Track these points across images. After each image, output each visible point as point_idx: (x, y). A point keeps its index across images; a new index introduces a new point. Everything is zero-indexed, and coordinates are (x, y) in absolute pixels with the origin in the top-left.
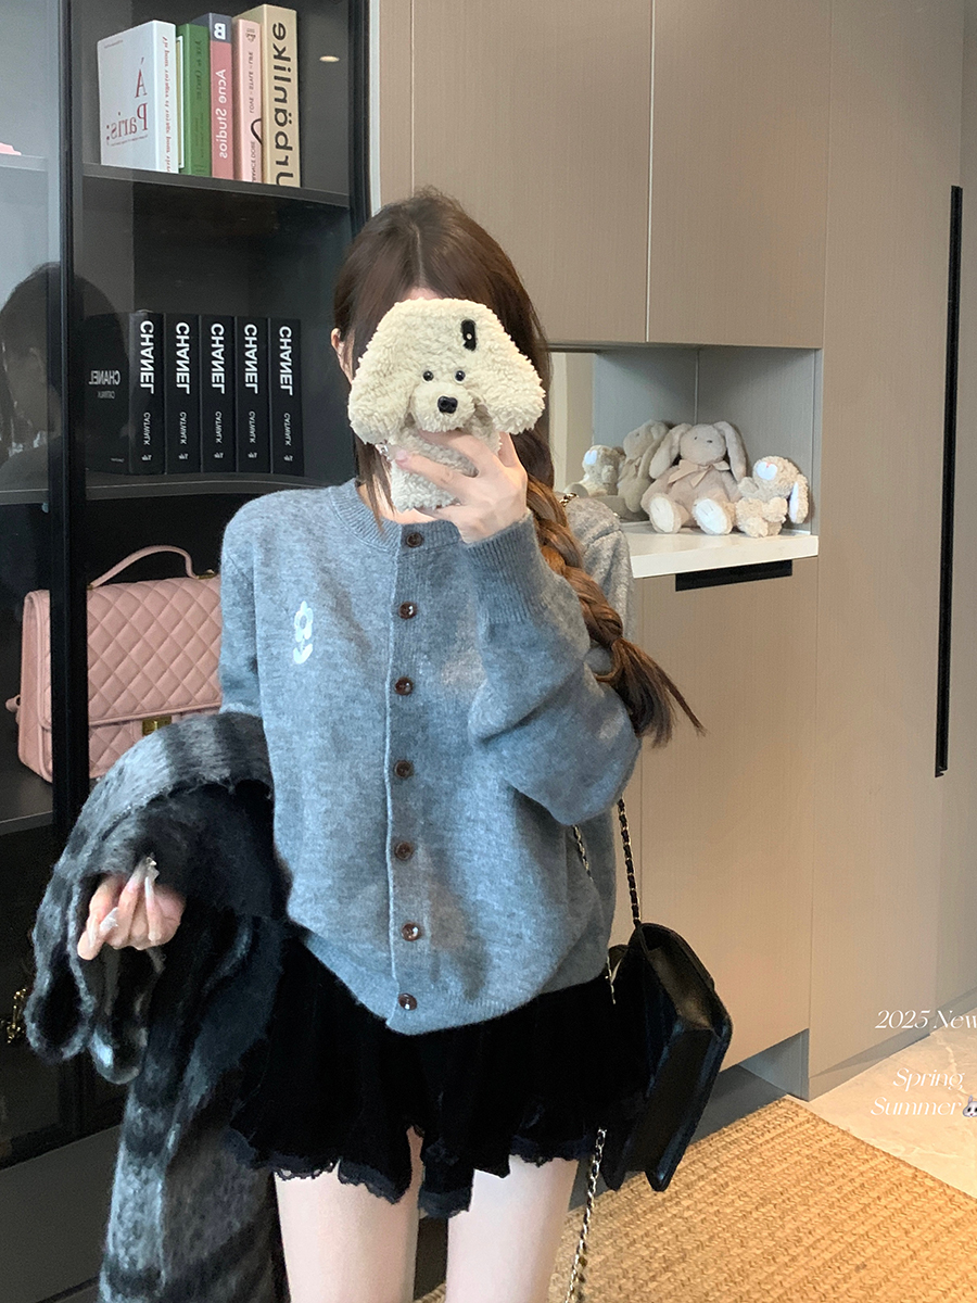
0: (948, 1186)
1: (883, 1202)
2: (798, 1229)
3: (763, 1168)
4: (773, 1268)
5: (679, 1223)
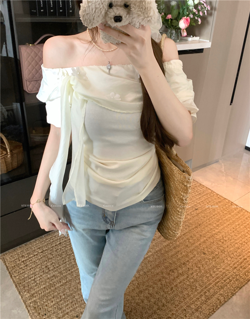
1: (204, 197)
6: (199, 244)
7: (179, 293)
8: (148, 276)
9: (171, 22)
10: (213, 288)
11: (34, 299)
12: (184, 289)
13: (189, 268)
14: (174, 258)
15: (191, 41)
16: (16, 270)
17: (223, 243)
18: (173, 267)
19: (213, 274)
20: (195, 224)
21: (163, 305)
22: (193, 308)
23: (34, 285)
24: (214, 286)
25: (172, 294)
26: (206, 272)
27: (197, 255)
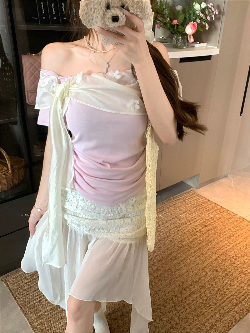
0: (229, 210)
1: (213, 213)
3: (185, 205)
4: (186, 225)
5: (165, 215)
6: (211, 261)
7: (192, 311)
8: (159, 295)
9: (177, 28)
10: (228, 305)
11: (41, 321)
12: (197, 307)
13: (201, 286)
14: (186, 276)
15: (198, 47)
16: (20, 292)
17: (236, 259)
18: (185, 285)
19: (227, 291)
20: (206, 241)
21: (177, 324)
22: (207, 326)
23: (40, 306)
24: (228, 303)
25: (185, 313)
26: (219, 290)
27: (209, 273)
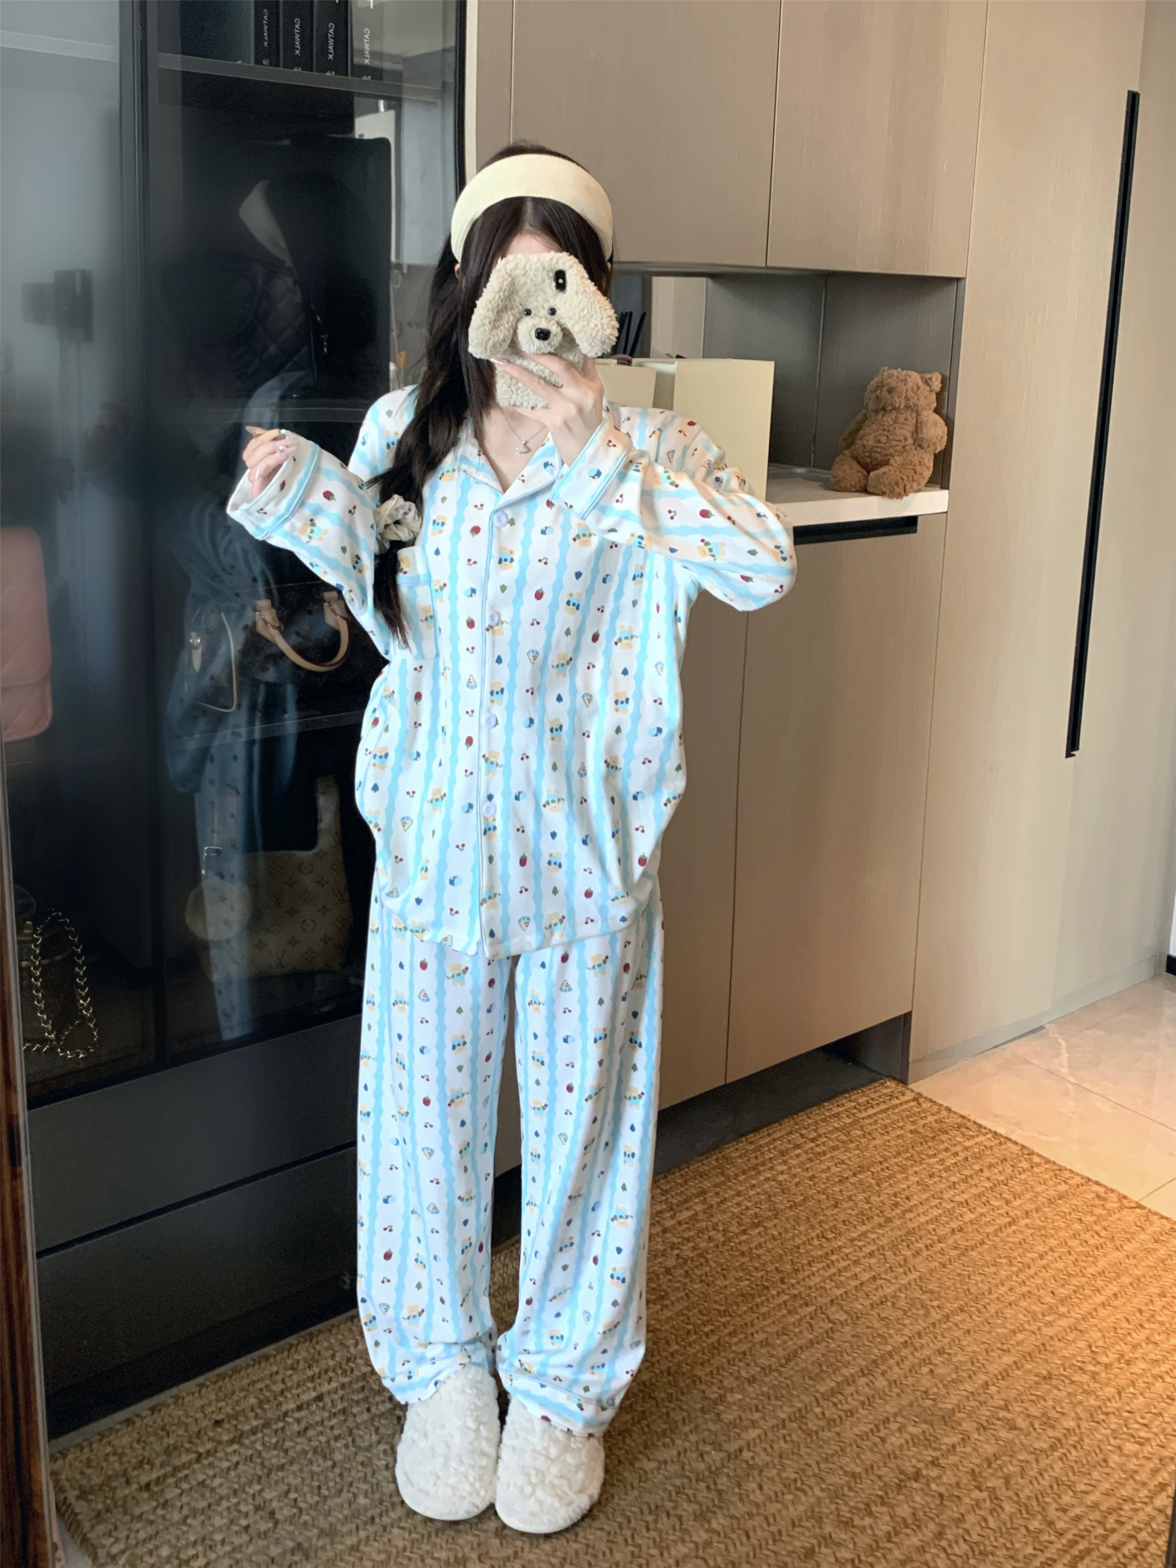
0: (1055, 1163)
1: (986, 1173)
2: (895, 1195)
3: (863, 1140)
5: (771, 1187)
